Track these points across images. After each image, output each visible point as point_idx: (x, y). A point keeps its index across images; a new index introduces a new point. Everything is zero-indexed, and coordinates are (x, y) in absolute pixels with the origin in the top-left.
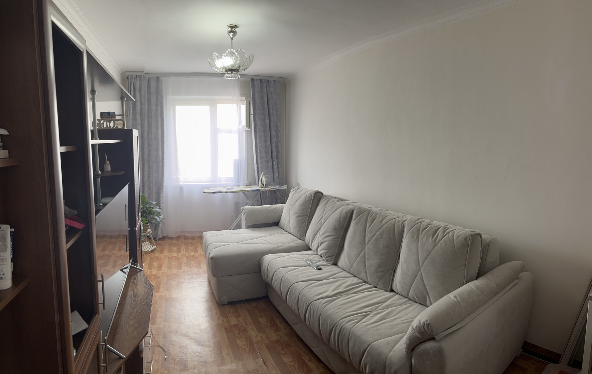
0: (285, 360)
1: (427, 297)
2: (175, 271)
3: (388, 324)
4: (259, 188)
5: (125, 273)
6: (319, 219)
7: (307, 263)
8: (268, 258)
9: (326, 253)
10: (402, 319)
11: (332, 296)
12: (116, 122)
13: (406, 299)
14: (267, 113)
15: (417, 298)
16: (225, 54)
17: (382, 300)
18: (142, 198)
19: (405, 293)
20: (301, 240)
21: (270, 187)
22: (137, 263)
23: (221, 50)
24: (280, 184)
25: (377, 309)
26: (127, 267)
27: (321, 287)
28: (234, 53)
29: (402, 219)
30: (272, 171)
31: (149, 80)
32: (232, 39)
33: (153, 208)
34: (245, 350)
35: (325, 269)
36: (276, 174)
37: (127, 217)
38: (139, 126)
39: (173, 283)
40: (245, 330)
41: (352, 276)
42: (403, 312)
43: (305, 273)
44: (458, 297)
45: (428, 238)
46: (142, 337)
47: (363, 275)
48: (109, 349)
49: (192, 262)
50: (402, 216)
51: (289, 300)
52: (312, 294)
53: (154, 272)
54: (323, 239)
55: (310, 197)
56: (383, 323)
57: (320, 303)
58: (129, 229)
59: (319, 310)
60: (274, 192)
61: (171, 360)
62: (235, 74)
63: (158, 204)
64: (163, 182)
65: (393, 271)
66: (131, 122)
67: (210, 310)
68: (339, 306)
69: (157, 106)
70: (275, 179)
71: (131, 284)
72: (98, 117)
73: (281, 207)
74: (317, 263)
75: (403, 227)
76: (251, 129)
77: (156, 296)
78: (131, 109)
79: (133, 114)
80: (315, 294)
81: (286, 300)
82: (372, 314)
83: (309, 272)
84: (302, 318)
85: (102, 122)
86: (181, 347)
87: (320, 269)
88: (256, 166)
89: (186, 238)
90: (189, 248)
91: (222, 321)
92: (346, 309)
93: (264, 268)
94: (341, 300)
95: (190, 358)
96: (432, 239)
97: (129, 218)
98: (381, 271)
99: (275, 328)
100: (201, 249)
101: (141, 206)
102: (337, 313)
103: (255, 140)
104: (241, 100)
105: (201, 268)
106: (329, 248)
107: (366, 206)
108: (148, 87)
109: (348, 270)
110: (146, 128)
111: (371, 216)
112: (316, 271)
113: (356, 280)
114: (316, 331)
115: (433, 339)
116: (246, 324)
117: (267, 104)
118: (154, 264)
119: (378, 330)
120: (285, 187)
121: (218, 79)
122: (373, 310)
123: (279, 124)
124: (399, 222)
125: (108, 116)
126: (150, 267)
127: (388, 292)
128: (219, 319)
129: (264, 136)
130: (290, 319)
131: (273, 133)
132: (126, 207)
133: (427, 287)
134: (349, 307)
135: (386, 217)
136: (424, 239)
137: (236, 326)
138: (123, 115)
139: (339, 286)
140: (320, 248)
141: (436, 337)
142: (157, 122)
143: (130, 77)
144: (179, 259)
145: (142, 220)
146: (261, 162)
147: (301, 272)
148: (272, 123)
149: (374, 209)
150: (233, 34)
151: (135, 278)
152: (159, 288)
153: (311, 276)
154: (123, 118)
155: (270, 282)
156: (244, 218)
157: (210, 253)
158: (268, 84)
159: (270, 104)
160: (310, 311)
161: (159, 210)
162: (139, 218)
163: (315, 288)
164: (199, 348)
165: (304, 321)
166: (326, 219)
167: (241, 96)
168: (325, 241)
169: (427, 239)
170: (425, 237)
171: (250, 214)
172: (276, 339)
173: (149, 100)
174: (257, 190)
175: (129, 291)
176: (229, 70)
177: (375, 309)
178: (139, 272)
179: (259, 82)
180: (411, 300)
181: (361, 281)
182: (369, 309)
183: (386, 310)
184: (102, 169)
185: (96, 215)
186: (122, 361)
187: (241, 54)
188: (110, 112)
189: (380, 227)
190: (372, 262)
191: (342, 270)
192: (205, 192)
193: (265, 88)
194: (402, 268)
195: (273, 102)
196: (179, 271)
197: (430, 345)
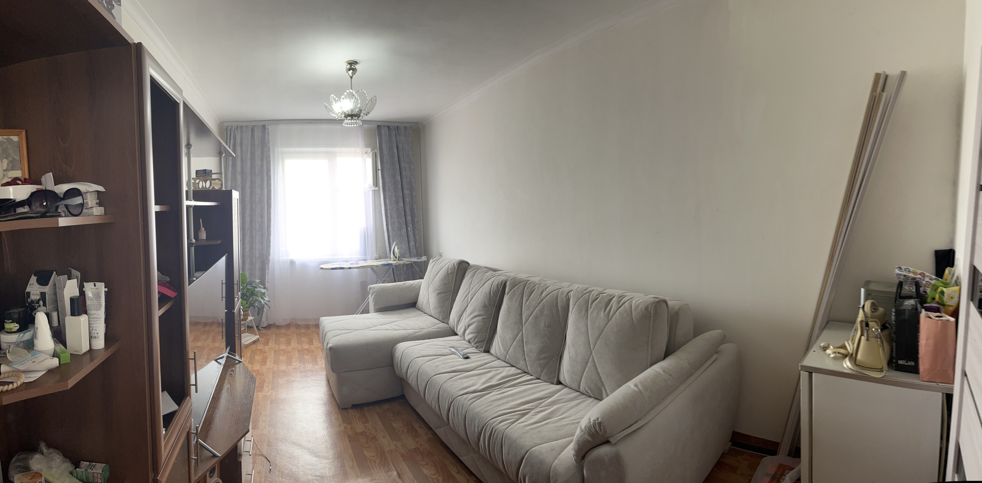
0: (426, 472)
1: (603, 389)
2: (283, 367)
3: (554, 425)
4: (390, 262)
5: (220, 364)
6: (466, 294)
7: (451, 351)
8: (401, 347)
9: (475, 338)
10: (572, 418)
11: (481, 391)
12: (213, 182)
13: (577, 393)
14: (398, 167)
15: (590, 391)
16: (344, 96)
17: (545, 395)
18: (242, 276)
19: (575, 386)
20: (443, 322)
21: (405, 259)
22: (235, 353)
23: (338, 90)
24: (417, 256)
25: (540, 406)
26: (223, 357)
27: (467, 379)
28: (354, 95)
29: (566, 290)
30: (407, 239)
31: (252, 130)
32: (351, 77)
33: (256, 287)
34: (375, 462)
35: (473, 357)
36: (412, 243)
37: (224, 296)
38: (240, 188)
39: (280, 381)
40: (374, 438)
41: (508, 365)
42: (573, 410)
43: (448, 363)
44: (640, 386)
45: (600, 312)
46: (240, 436)
47: (521, 364)
48: (201, 445)
49: (306, 357)
50: (567, 286)
51: (427, 397)
52: (456, 388)
53: (257, 367)
54: (470, 320)
55: (454, 269)
56: (547, 424)
57: (465, 399)
58: (226, 311)
59: (464, 408)
60: (410, 266)
61: (277, 473)
62: (356, 119)
63: (263, 282)
64: (269, 255)
65: (559, 358)
66: (229, 182)
67: (329, 414)
68: (489, 402)
69: (262, 160)
70: (412, 250)
71: (228, 376)
72: (193, 175)
73: (418, 283)
74: (465, 351)
75: (568, 300)
76: (379, 188)
77: (258, 396)
78: (230, 167)
79: (232, 174)
80: (460, 388)
81: (425, 397)
82: (532, 412)
83: (453, 362)
84: (445, 418)
85: (197, 181)
86: (290, 458)
87: (467, 358)
88: (386, 235)
89: (298, 326)
90: (303, 339)
91: (345, 427)
92: (498, 406)
93: (396, 360)
94: (493, 395)
95: (303, 471)
96: (604, 312)
97: (226, 298)
98: (544, 358)
99: (413, 434)
100: (318, 341)
101: (241, 287)
102: (487, 411)
103: (384, 201)
104: (366, 153)
105: (318, 365)
106: (478, 331)
107: (523, 276)
108: (251, 137)
109: (503, 359)
110: (248, 191)
111: (528, 289)
112: (463, 360)
113: (513, 370)
114: (462, 433)
115: (607, 442)
116: (376, 431)
117: (397, 156)
118: (256, 357)
119: (539, 432)
120: (424, 258)
121: (337, 127)
122: (534, 408)
123: (413, 180)
124: (562, 293)
125: (203, 174)
126: (251, 362)
127: (553, 384)
128: (340, 425)
129: (396, 196)
130: (432, 421)
131: (406, 192)
132: (222, 284)
133: (601, 376)
134: (503, 404)
135: (546, 288)
136: (595, 314)
137: (362, 433)
138: (221, 173)
139: (491, 378)
140: (467, 332)
141: (611, 440)
142: (262, 181)
143: (229, 128)
144: (289, 352)
145: (242, 303)
146: (392, 229)
147: (443, 362)
148: (404, 180)
149: (532, 279)
150: (352, 72)
151: (232, 371)
152: (262, 387)
153: (454, 367)
154: (221, 177)
155: (405, 377)
156: (372, 300)
157: (328, 343)
158: (398, 131)
159: (401, 157)
160: (454, 410)
161: (263, 291)
162: (238, 298)
163: (460, 381)
164: (314, 460)
165: (447, 422)
166: (474, 294)
167: (365, 147)
168: (473, 323)
169: (598, 312)
170: (596, 311)
171: (379, 294)
172: (414, 447)
173: (253, 154)
174: (389, 264)
175: (225, 384)
176: (349, 115)
177: (537, 407)
178: (238, 363)
179: (386, 129)
180: (584, 394)
181: (520, 371)
182: (528, 407)
183: (551, 408)
184: (196, 237)
185: (189, 285)
186: (216, 459)
187: (362, 95)
188: (206, 170)
189: (539, 301)
190: (532, 347)
191: (496, 359)
192: (323, 269)
193: (394, 137)
194: (569, 353)
195: (404, 154)
196: (288, 367)
197: (604, 450)
